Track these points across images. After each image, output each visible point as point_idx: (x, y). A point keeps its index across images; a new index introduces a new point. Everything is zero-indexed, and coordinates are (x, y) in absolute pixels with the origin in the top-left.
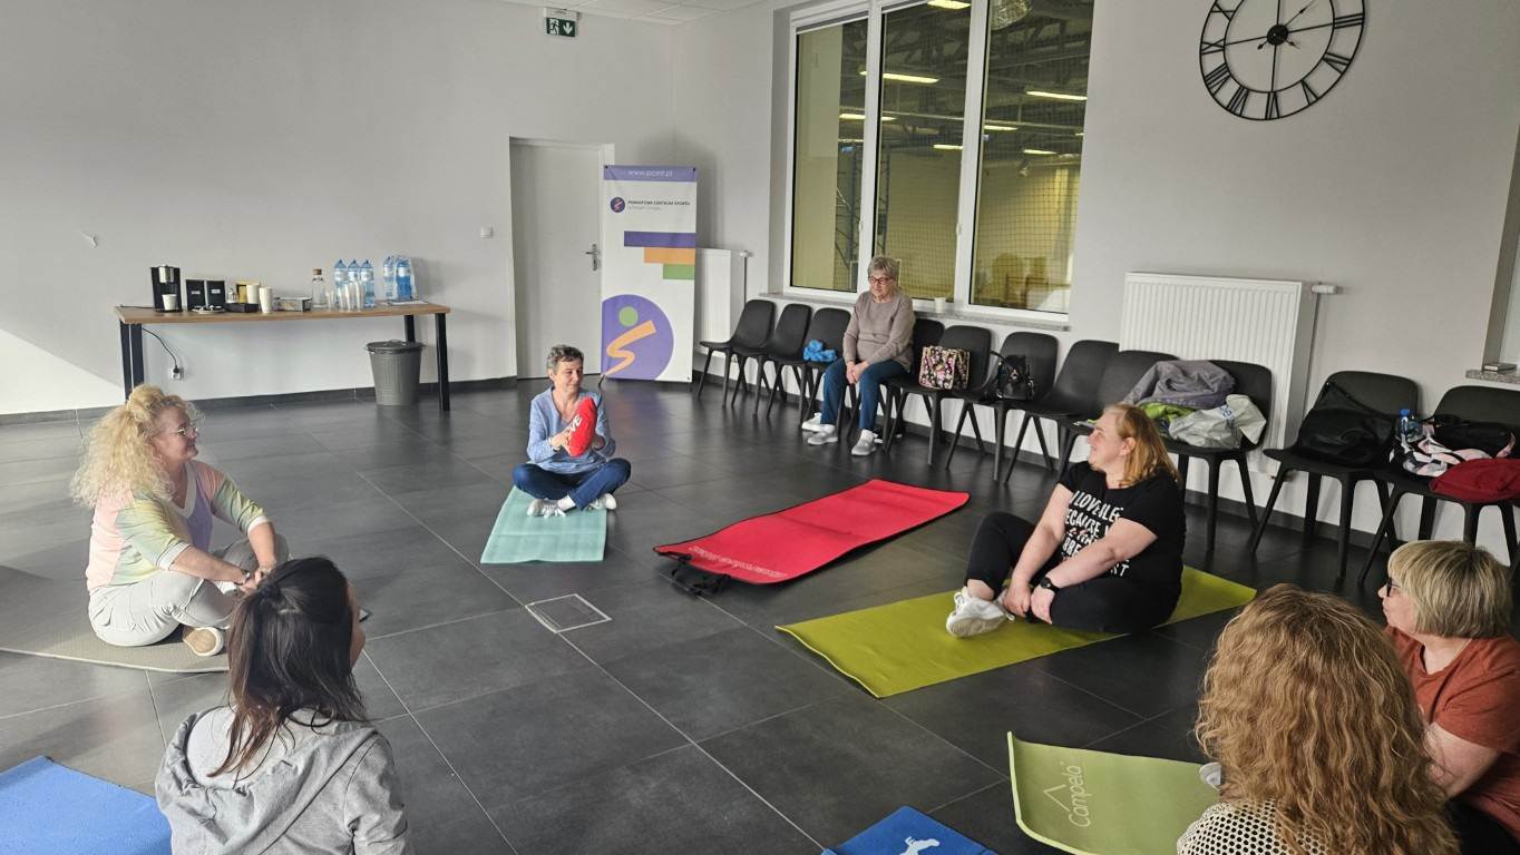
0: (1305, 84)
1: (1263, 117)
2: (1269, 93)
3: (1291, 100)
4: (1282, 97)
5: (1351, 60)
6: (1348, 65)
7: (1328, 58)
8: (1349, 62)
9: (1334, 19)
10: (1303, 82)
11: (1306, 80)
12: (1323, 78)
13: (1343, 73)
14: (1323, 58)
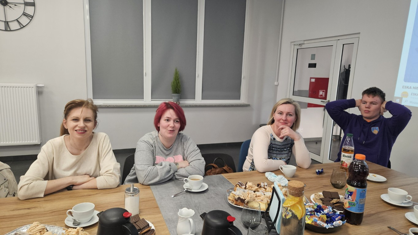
0: (18, 21)
1: (4, 29)
2: (5, 22)
3: (14, 26)
4: (10, 24)
5: (33, 16)
6: (32, 18)
7: (25, 14)
8: (32, 17)
9: (25, 2)
10: (17, 20)
11: (19, 20)
12: (24, 20)
13: (31, 20)
14: (23, 14)
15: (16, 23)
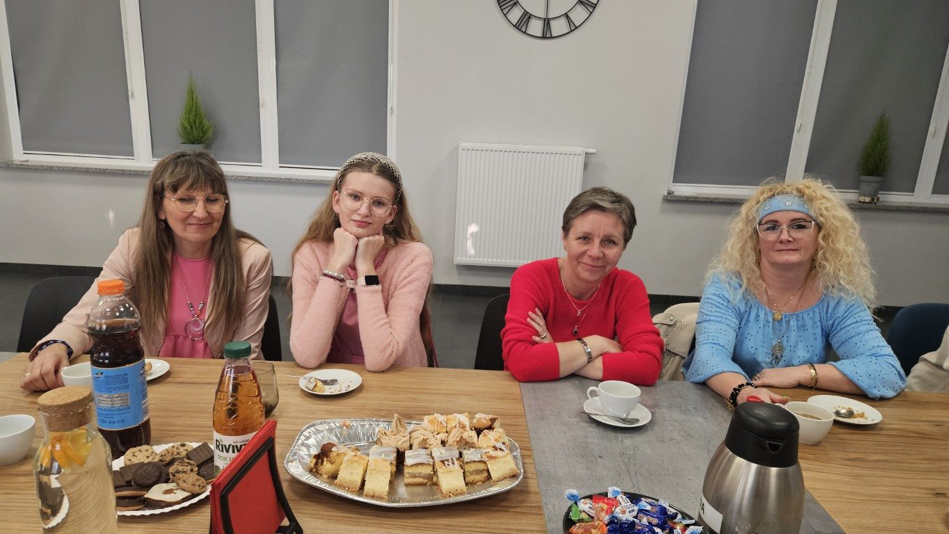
0: (567, 17)
1: (540, 35)
2: (545, 20)
3: (559, 27)
4: (553, 23)
7: (583, 1)
8: (595, 6)
10: (566, 14)
12: (579, 15)
13: (591, 13)
14: (579, 1)
15: (563, 21)
